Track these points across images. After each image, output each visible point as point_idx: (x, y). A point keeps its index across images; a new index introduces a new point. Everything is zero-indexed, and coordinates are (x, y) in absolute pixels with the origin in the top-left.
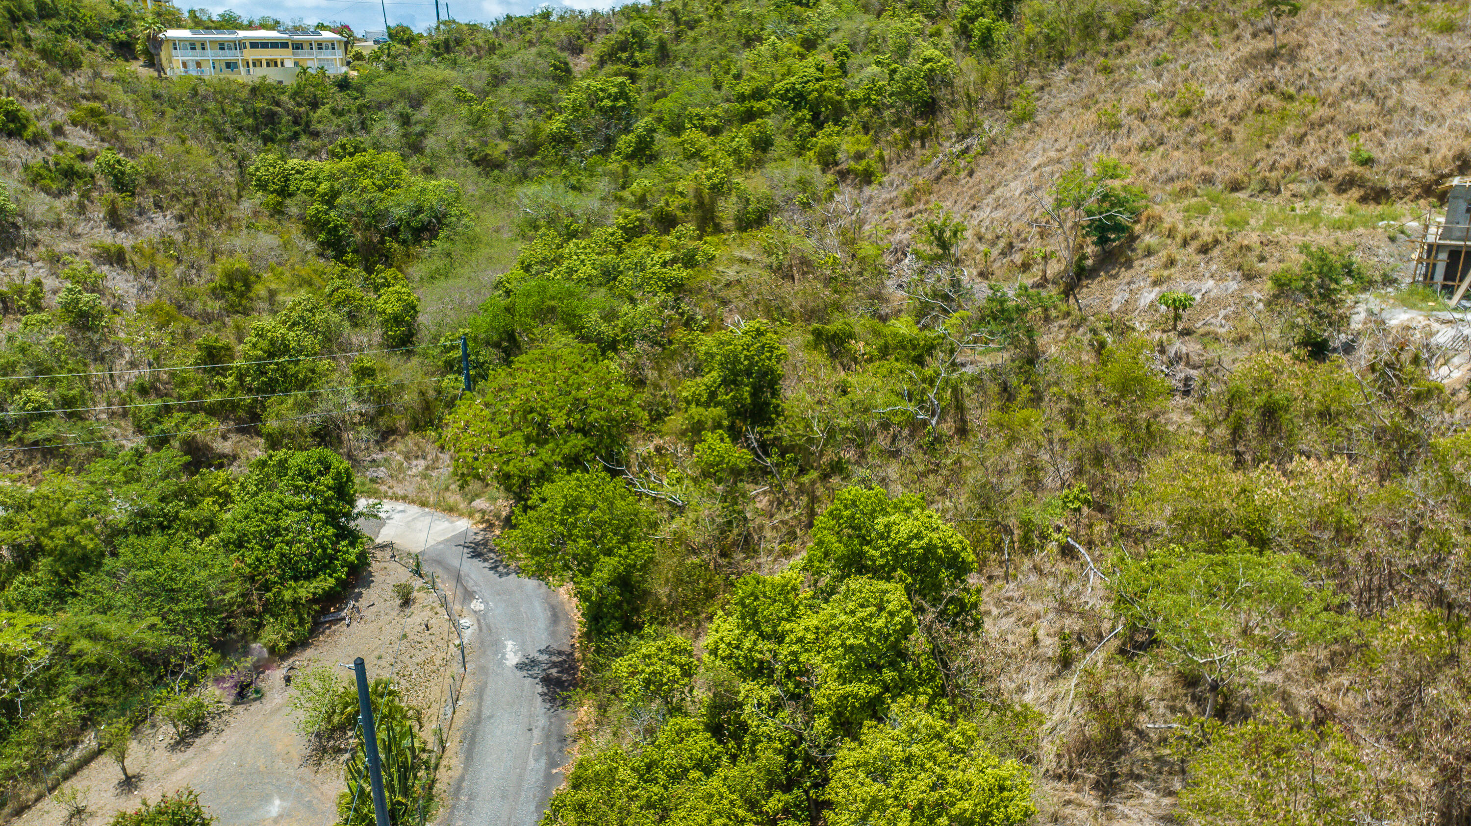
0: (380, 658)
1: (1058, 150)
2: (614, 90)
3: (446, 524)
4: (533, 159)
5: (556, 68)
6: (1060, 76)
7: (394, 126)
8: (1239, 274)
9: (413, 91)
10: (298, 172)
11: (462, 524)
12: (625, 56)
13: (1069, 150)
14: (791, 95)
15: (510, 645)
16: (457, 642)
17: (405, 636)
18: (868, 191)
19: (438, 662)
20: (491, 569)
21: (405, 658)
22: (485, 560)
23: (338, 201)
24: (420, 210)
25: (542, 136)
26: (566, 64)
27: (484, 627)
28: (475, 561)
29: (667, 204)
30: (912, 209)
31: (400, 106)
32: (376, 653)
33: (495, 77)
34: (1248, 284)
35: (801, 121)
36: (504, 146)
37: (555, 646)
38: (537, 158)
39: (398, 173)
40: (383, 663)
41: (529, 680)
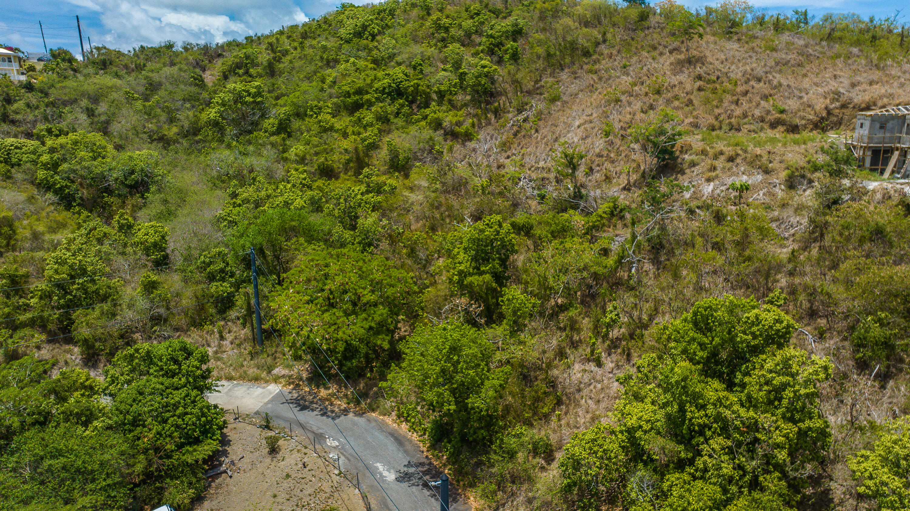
0: (275, 496)
1: (587, 116)
2: (253, 90)
3: (260, 390)
4: (197, 138)
5: (195, 79)
6: (564, 76)
7: (83, 117)
8: (760, 170)
9: (91, 93)
10: (17, 148)
11: (274, 389)
12: (241, 71)
13: (595, 115)
14: (387, 91)
15: (380, 466)
16: (337, 472)
17: (288, 476)
18: (471, 145)
19: (328, 490)
20: (322, 415)
21: (297, 492)
22: (313, 410)
23: (60, 168)
24: (132, 172)
25: (202, 123)
26: (201, 76)
27: (350, 457)
28: (306, 412)
29: (326, 159)
30: (509, 153)
31: (84, 102)
32: (269, 494)
33: (151, 84)
34: (768, 176)
35: (402, 106)
36: (175, 130)
37: (414, 460)
38: (199, 137)
39: (104, 148)
40: (279, 499)
41: (414, 488)
